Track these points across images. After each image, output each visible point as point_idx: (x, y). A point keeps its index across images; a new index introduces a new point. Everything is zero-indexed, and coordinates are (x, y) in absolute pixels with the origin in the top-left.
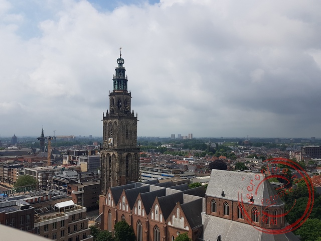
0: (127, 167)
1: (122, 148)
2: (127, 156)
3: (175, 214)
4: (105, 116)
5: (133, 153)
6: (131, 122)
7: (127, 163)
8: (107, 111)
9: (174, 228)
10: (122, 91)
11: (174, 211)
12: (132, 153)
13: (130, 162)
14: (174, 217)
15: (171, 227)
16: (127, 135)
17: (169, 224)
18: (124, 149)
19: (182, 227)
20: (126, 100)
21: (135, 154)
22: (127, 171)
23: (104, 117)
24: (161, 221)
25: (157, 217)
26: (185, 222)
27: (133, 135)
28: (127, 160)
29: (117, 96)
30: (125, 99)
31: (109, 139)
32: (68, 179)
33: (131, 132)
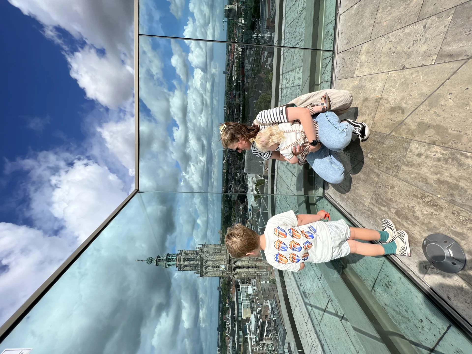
8: (195, 273)
16: (217, 252)
23: (200, 277)
31: (221, 269)
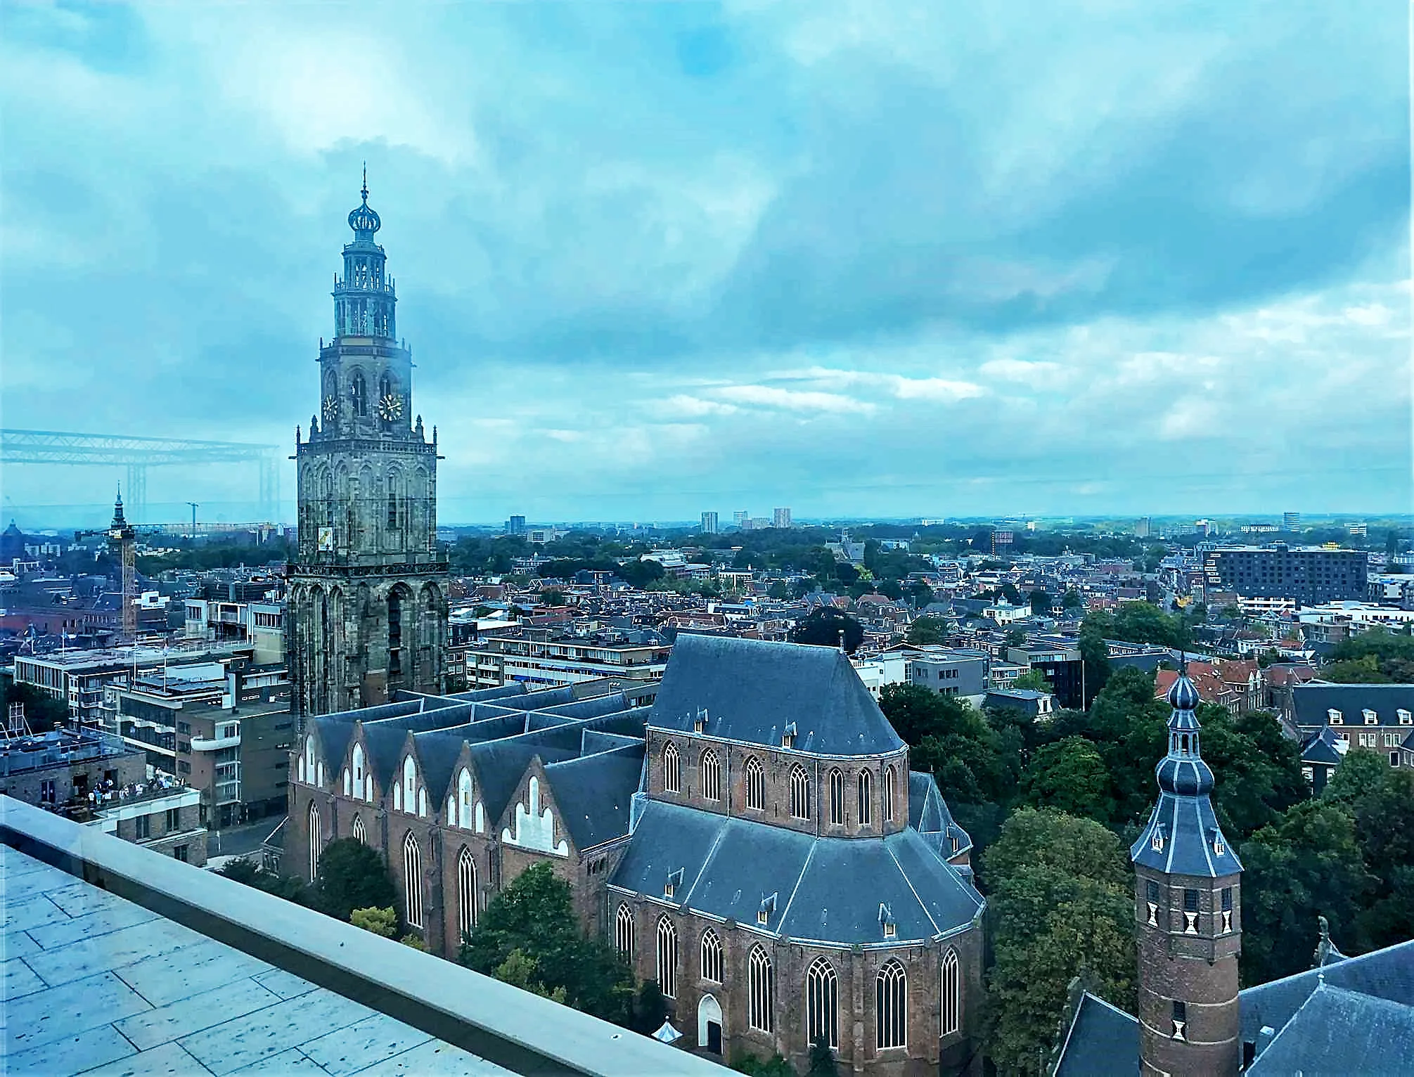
0: (395, 637)
1: (371, 562)
2: (393, 597)
3: (525, 798)
4: (305, 439)
5: (416, 584)
6: (408, 462)
7: (394, 624)
8: (314, 420)
9: (520, 850)
10: (370, 342)
11: (519, 790)
12: (412, 583)
13: (406, 617)
14: (520, 808)
15: (512, 847)
16: (393, 513)
17: (506, 837)
18: (379, 569)
19: (549, 848)
20: (385, 376)
21: (426, 588)
22: (395, 654)
23: (299, 445)
24: (480, 828)
25: (466, 815)
26: (555, 827)
27: (418, 513)
28: (394, 613)
29: (347, 361)
30: (380, 372)
31: (321, 531)
32: (180, 693)
33: (408, 501)
